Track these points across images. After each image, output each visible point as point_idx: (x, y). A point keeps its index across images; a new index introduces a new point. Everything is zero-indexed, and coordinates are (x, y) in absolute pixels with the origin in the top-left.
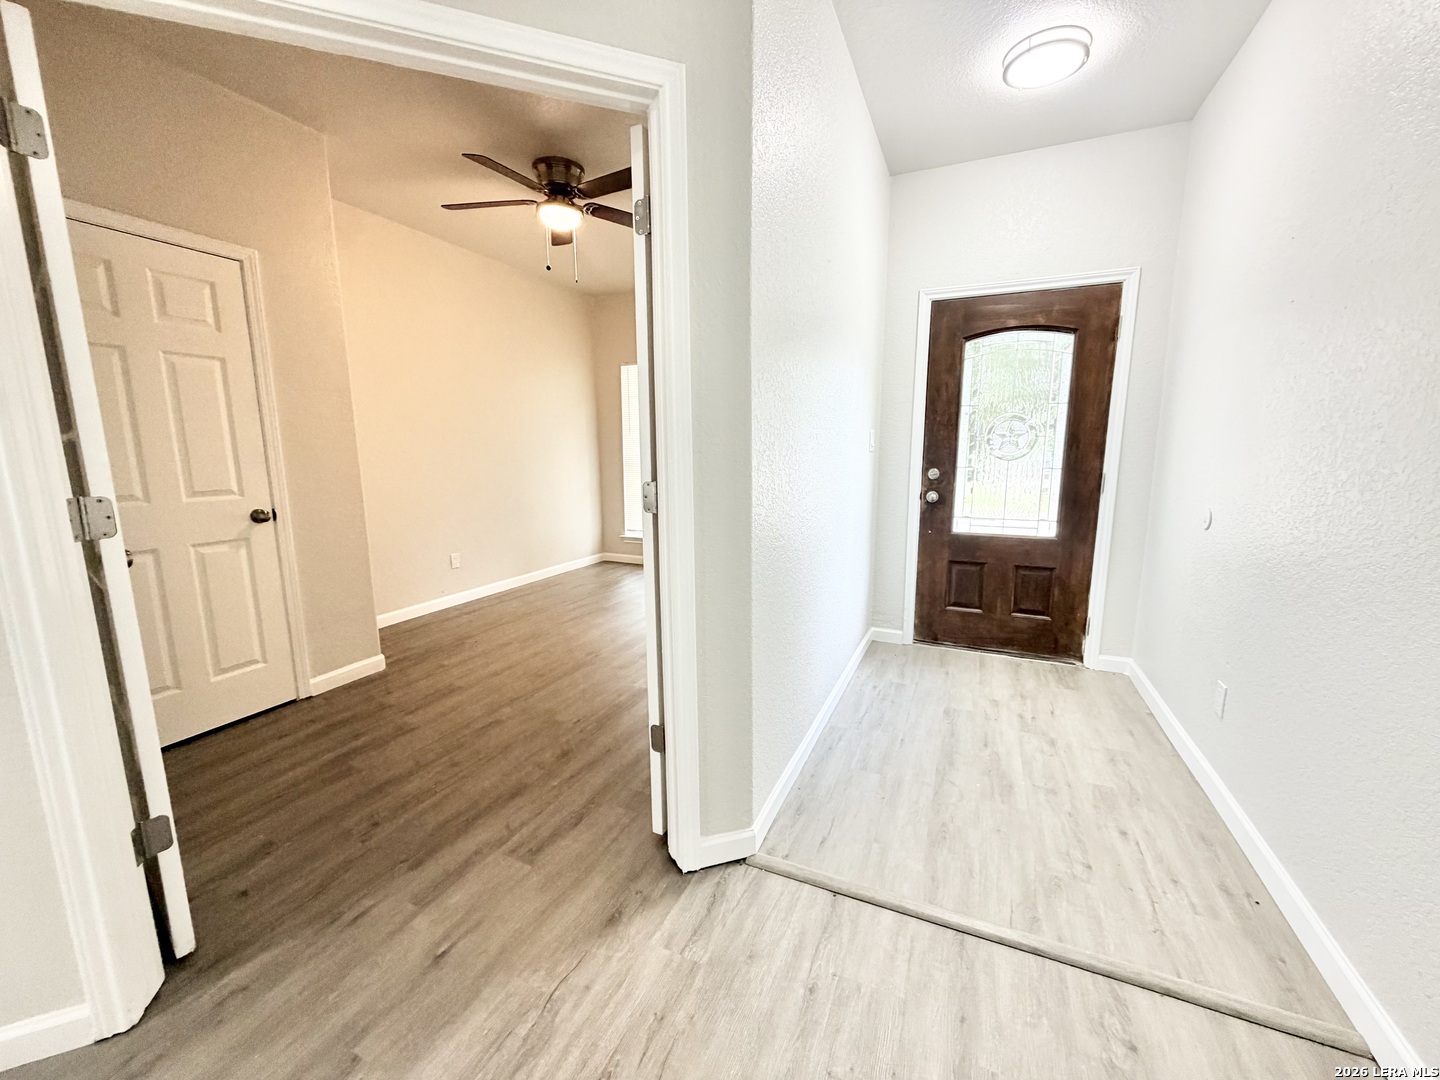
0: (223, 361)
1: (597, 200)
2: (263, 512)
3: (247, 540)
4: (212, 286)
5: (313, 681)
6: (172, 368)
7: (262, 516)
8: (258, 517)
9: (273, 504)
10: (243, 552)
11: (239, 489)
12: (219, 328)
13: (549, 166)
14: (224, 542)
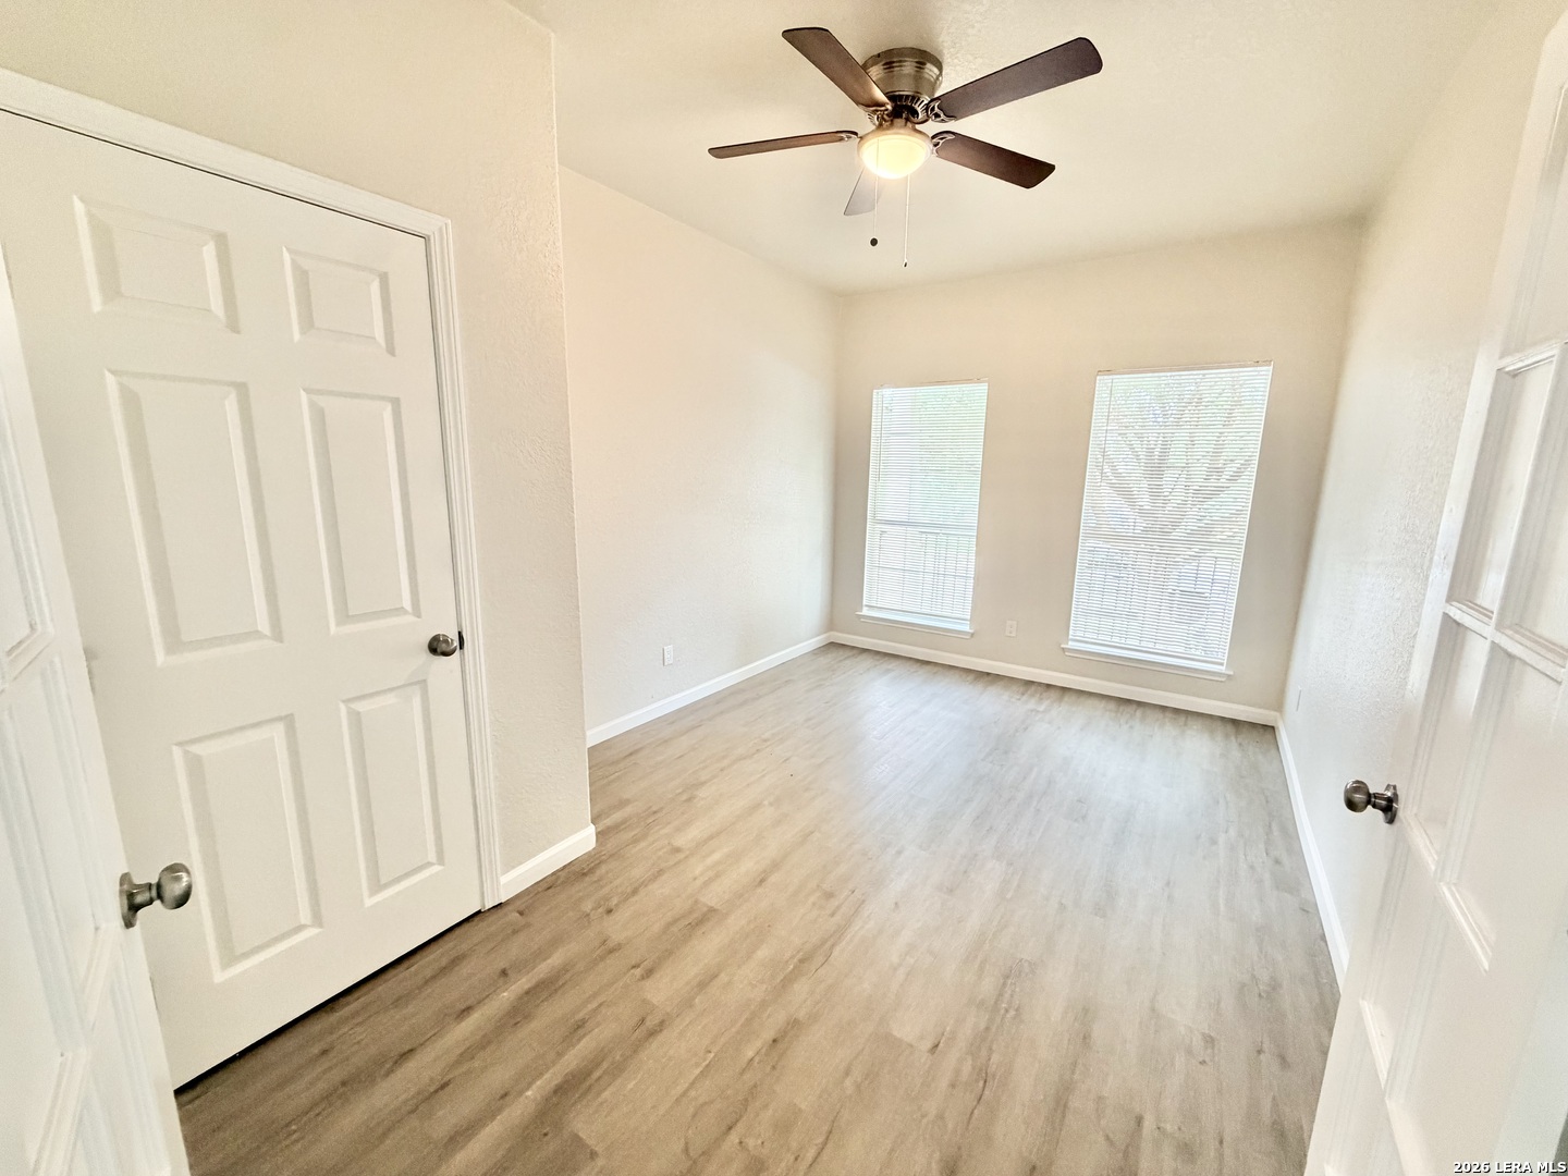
0: (396, 403)
1: (952, 126)
2: (446, 641)
3: (423, 683)
4: (384, 279)
5: (504, 879)
6: (320, 418)
7: (443, 647)
8: (437, 647)
9: (459, 625)
10: (417, 702)
11: (413, 609)
12: (391, 351)
13: (889, 65)
14: (391, 690)
